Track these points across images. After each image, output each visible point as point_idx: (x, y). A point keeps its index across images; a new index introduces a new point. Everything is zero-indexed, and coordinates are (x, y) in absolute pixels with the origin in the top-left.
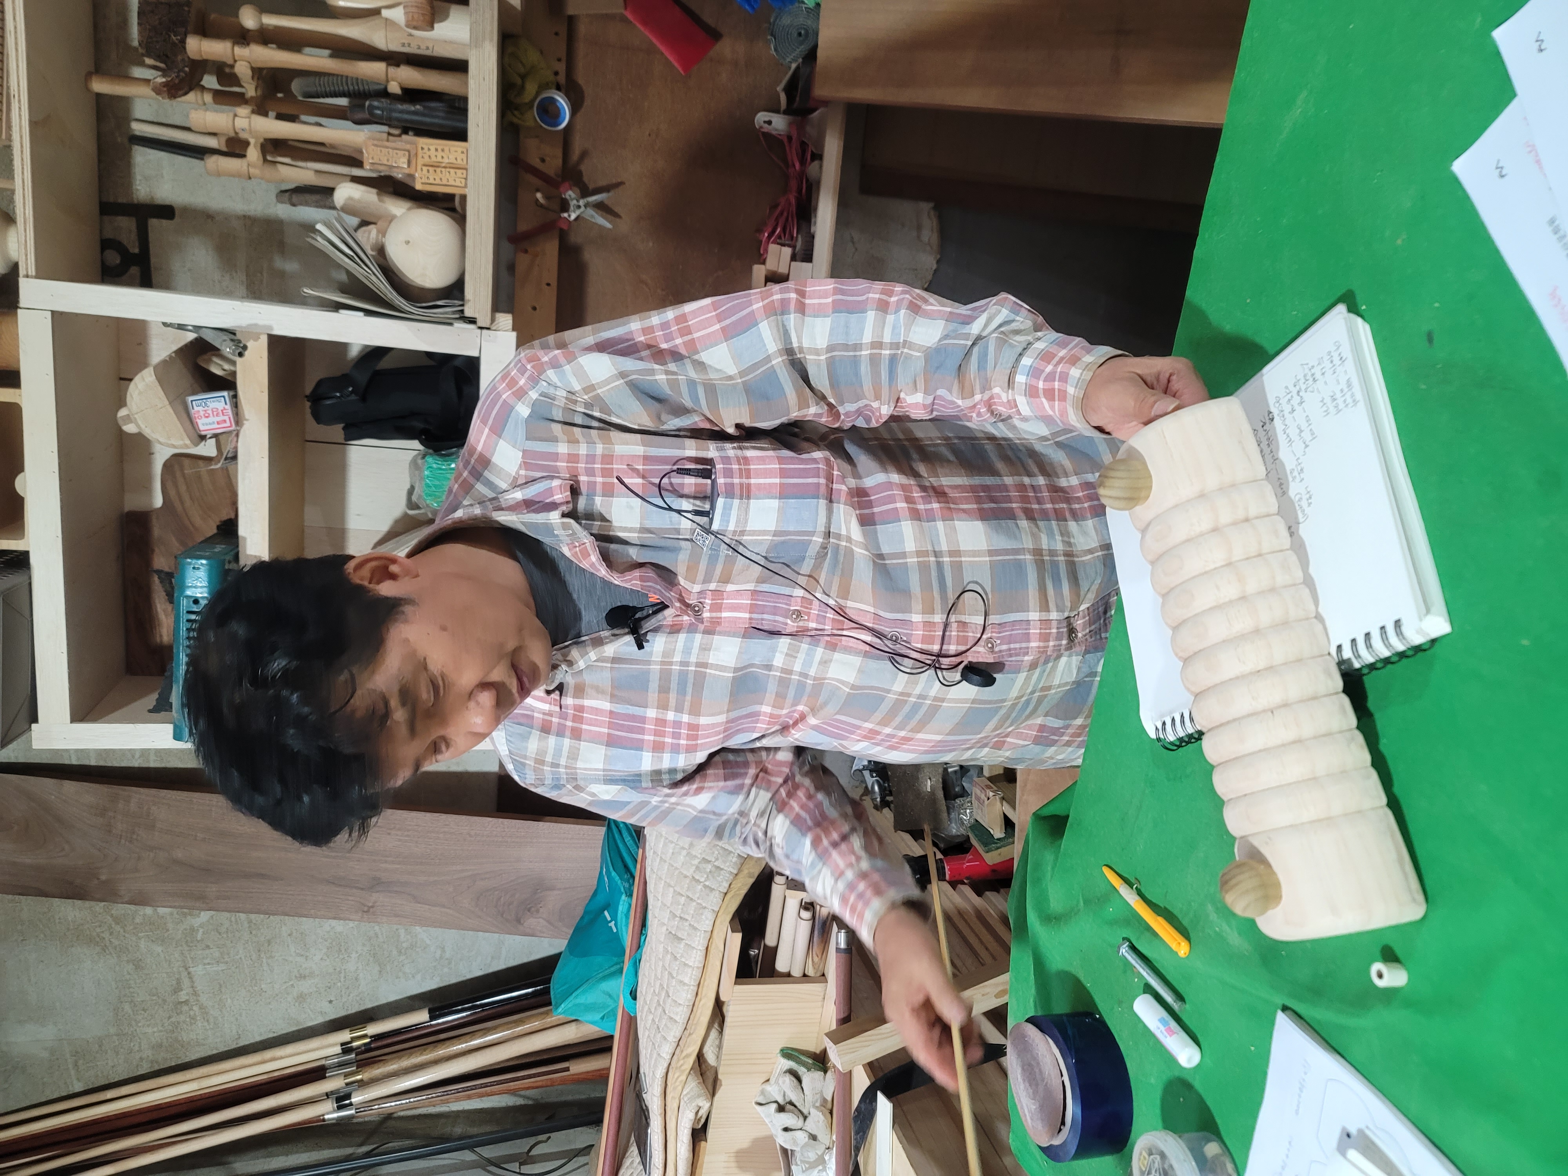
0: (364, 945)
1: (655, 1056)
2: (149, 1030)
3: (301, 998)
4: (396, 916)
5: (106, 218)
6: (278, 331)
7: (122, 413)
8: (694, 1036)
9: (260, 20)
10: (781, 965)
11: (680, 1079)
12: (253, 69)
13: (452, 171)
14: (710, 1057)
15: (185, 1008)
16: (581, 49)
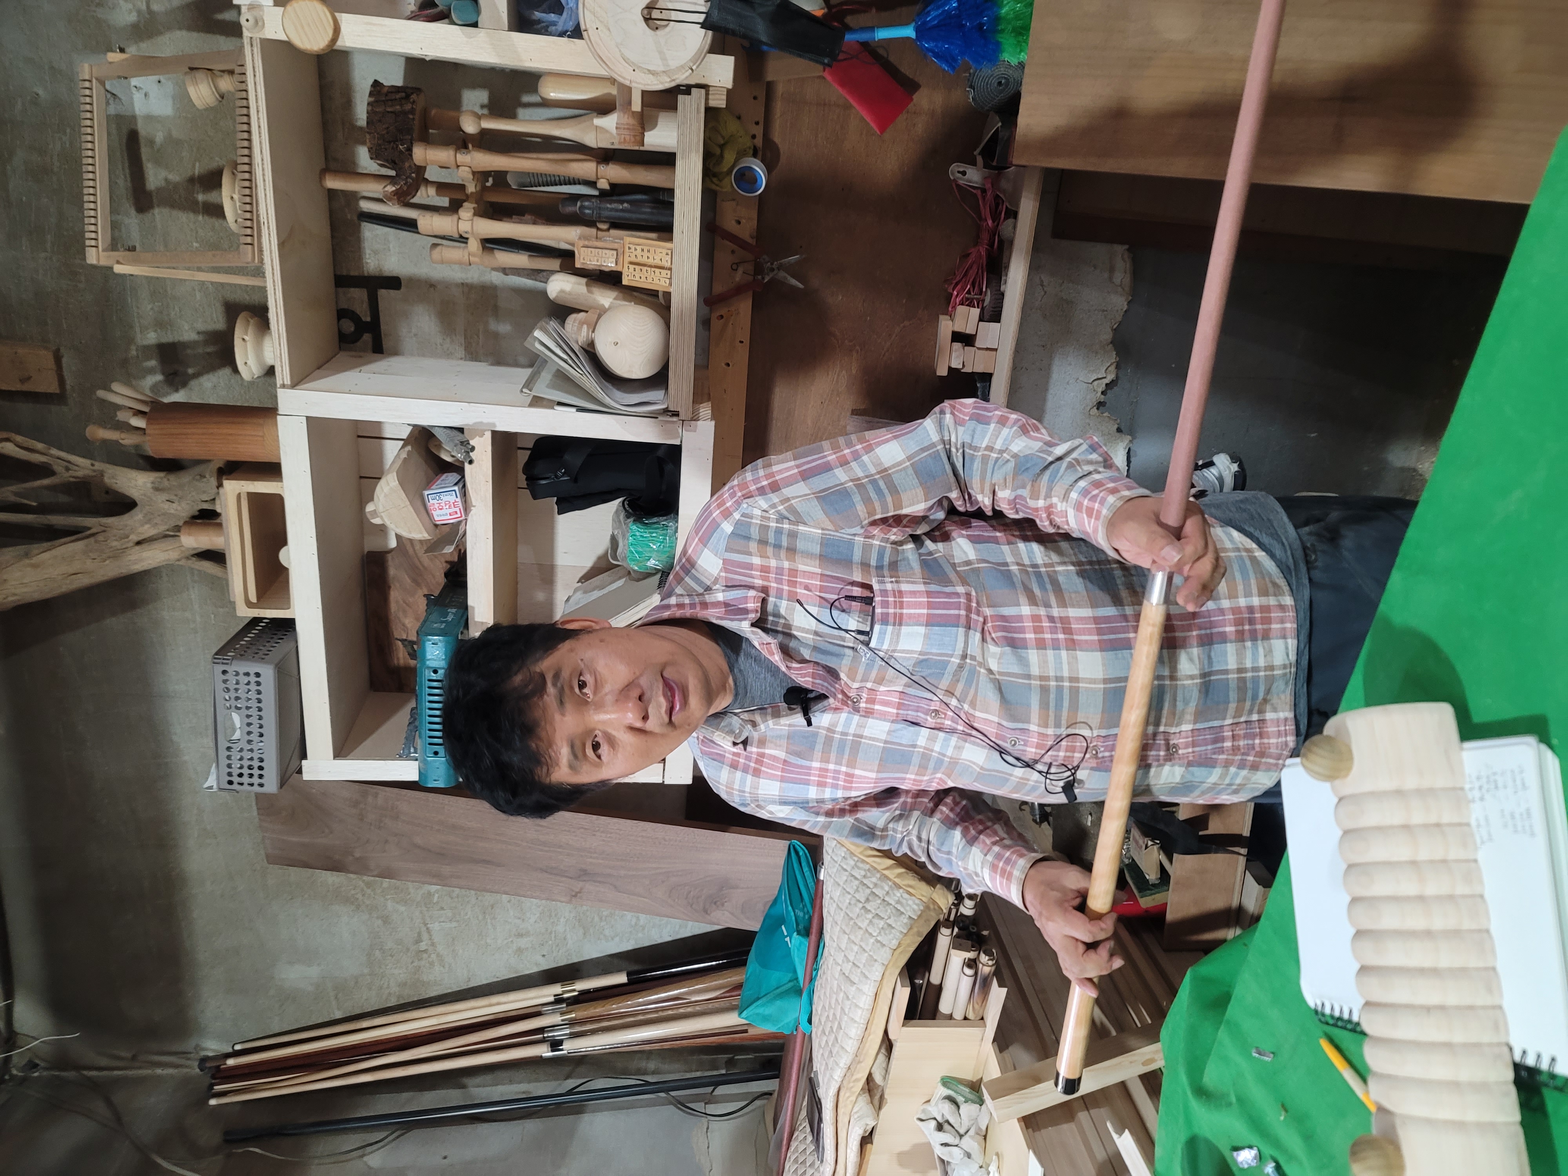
0: (570, 912)
1: (828, 1075)
2: (396, 972)
3: (520, 951)
4: (601, 901)
5: (340, 290)
6: (500, 428)
7: (370, 508)
8: (863, 1064)
9: (480, 125)
10: (945, 1006)
11: (851, 1099)
12: (474, 173)
13: (657, 271)
14: (878, 1078)
15: (425, 956)
16: (779, 107)
